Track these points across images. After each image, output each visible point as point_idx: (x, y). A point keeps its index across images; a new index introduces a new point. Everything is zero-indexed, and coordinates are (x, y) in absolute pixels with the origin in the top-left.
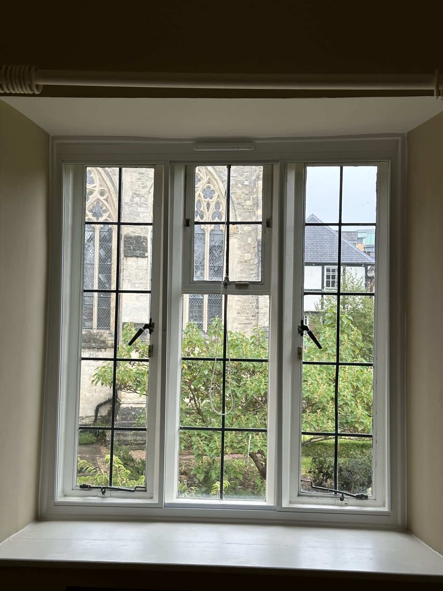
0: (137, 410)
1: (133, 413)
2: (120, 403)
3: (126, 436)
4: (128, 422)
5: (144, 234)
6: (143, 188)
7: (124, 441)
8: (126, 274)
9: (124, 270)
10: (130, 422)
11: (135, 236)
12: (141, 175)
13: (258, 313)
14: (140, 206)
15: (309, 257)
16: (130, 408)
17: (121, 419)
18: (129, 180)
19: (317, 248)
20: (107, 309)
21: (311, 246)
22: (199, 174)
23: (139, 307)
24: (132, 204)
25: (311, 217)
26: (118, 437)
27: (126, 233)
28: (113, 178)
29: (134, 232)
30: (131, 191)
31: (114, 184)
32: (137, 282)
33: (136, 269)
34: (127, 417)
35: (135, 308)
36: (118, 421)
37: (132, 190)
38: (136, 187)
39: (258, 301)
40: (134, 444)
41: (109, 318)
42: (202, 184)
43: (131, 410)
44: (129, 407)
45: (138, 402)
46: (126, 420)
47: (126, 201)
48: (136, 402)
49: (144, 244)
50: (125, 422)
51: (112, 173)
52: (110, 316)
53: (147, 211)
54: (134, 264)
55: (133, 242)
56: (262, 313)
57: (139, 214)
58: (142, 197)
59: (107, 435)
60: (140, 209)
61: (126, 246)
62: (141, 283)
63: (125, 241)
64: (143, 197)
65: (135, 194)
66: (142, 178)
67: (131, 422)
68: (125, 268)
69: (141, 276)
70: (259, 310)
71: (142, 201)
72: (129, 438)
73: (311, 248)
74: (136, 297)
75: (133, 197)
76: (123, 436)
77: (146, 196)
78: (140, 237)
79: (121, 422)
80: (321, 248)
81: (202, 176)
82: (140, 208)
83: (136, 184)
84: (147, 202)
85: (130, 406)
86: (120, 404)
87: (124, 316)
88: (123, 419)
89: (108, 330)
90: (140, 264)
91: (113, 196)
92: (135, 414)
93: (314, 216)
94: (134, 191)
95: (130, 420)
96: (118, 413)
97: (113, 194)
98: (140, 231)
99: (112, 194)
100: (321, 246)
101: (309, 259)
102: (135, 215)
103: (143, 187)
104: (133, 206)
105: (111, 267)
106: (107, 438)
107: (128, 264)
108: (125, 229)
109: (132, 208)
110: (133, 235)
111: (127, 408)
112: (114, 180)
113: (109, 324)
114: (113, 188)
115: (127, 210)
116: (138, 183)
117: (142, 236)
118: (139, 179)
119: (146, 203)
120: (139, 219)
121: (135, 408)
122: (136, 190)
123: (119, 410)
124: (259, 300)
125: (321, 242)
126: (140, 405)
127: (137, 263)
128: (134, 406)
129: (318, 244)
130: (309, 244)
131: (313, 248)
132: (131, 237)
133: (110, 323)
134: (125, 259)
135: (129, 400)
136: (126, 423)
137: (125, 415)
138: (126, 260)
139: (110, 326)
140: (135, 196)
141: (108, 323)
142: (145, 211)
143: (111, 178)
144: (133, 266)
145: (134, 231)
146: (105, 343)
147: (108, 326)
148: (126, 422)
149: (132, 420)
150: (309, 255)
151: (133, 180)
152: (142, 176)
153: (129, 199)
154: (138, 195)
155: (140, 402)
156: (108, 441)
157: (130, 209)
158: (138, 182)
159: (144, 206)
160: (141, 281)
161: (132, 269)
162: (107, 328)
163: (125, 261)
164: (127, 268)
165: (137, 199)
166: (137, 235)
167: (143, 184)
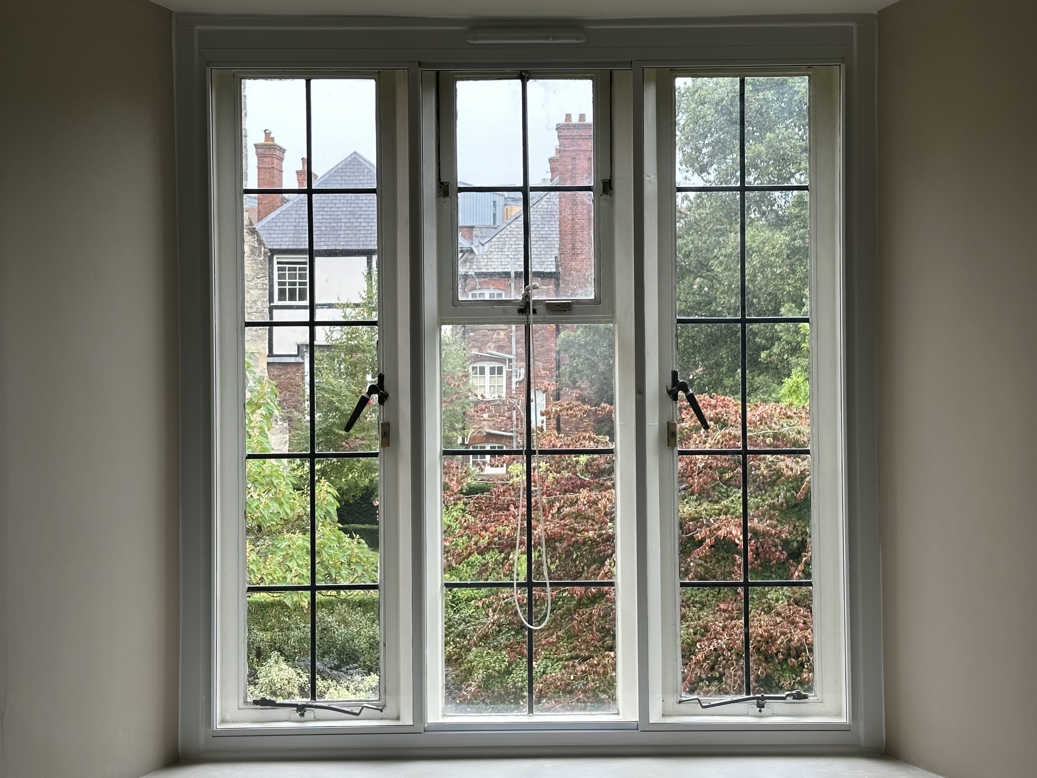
15: (342, 239)
19: (359, 220)
21: (348, 217)
25: (353, 157)
73: (347, 220)
80: (368, 220)
93: (357, 156)
100: (367, 217)
101: (342, 243)
125: (367, 209)
129: (363, 213)
130: (344, 213)
131: (352, 220)
150: (342, 236)
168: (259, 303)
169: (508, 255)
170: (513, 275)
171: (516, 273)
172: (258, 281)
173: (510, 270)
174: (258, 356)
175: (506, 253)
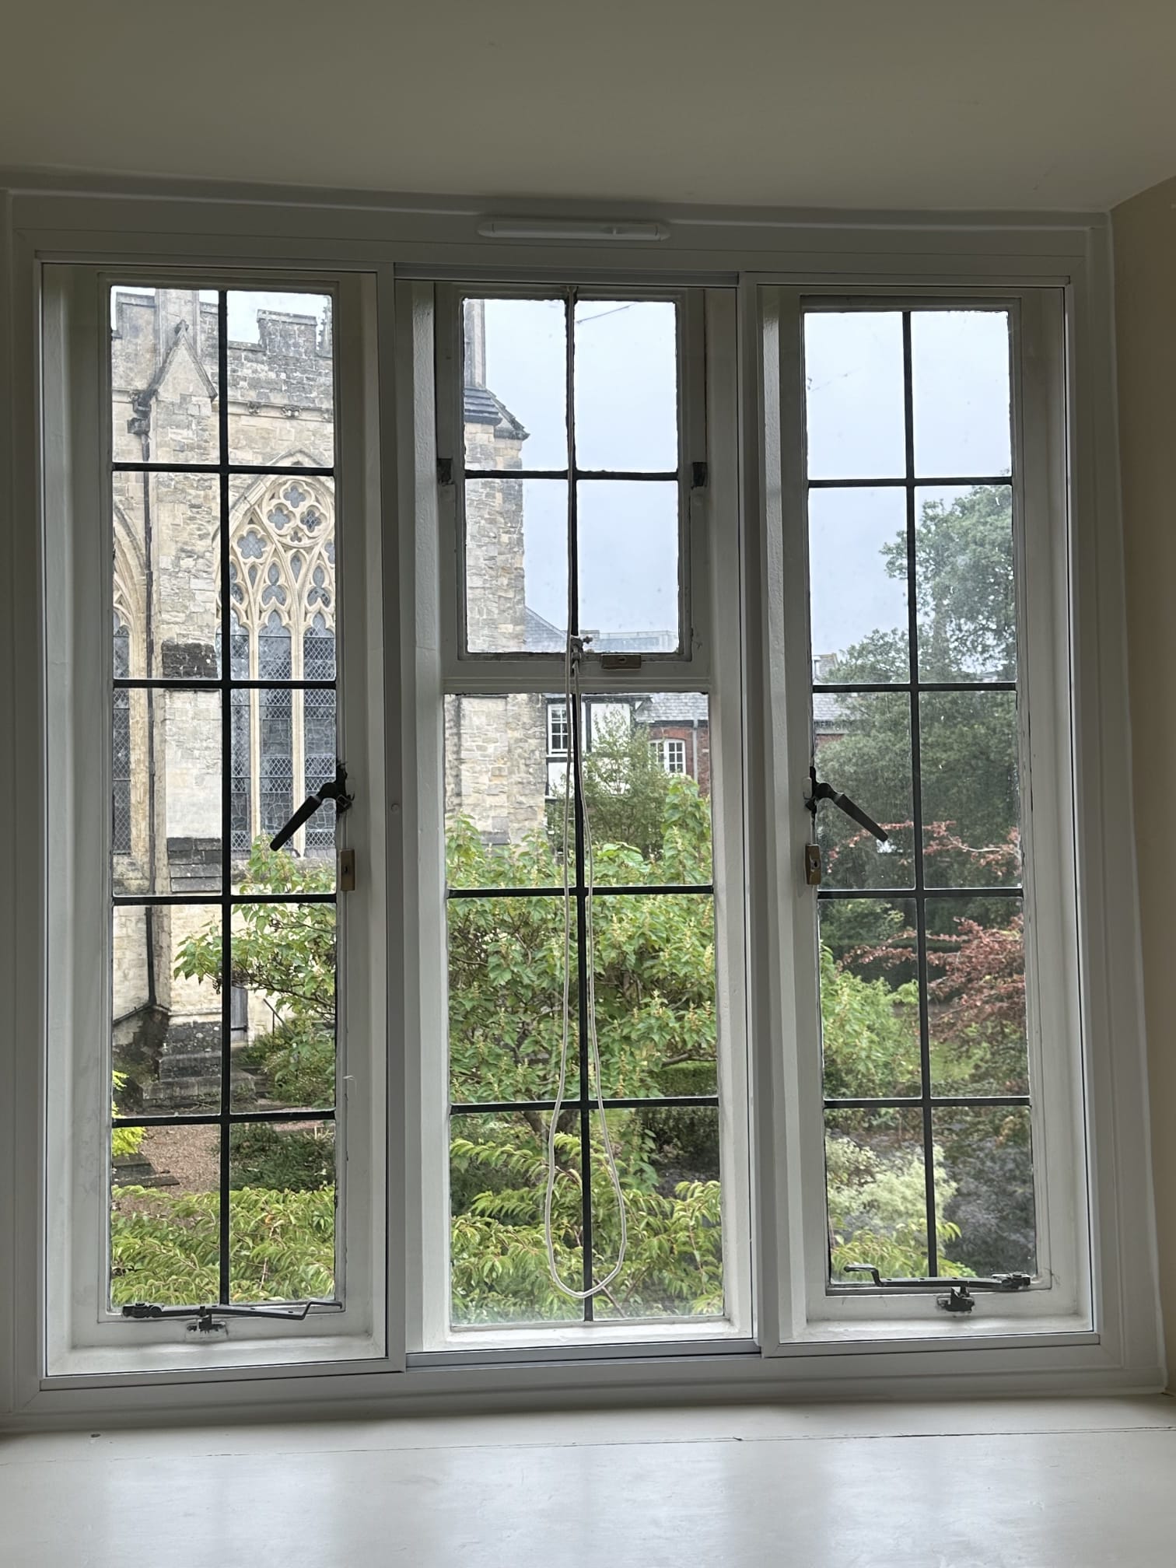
0: (207, 1026)
1: (200, 1035)
2: (170, 1014)
3: (187, 1087)
4: (189, 1056)
5: (207, 640)
6: (201, 537)
7: (183, 1098)
8: (170, 730)
9: (168, 722)
10: (193, 1056)
11: (186, 645)
12: (195, 510)
13: (460, 805)
14: (196, 577)
16: (192, 1025)
17: (173, 1052)
18: (167, 520)
20: (121, 807)
22: (317, 508)
23: (202, 801)
24: (177, 573)
26: (168, 1091)
27: (165, 638)
28: (126, 517)
29: (184, 636)
30: (174, 543)
31: (129, 529)
32: (197, 745)
33: (193, 719)
34: (186, 1045)
35: (193, 805)
36: (166, 1055)
37: (177, 542)
38: (185, 536)
39: (461, 780)
40: (206, 1103)
41: (127, 828)
42: (325, 530)
43: (194, 1027)
44: (189, 1023)
45: (209, 1011)
46: (183, 1053)
47: (162, 566)
48: (205, 1011)
49: (208, 661)
50: (181, 1057)
51: (123, 505)
52: (129, 824)
53: (211, 588)
54: (188, 706)
55: (184, 658)
56: (468, 805)
57: (194, 594)
58: (198, 557)
59: (145, 1088)
60: (195, 584)
61: (169, 667)
62: (207, 748)
63: (164, 656)
64: (202, 558)
65: (183, 550)
66: (198, 516)
67: (196, 1056)
68: (168, 717)
69: (205, 733)
70: (463, 798)
71: (199, 567)
72: (195, 1091)
74: (196, 779)
75: (178, 558)
76: (181, 1088)
77: (208, 554)
78: (198, 646)
79: (172, 1057)
81: (322, 510)
82: (196, 580)
83: (184, 529)
84: (210, 567)
85: (191, 1020)
86: (168, 1018)
87: (171, 822)
88: (176, 1051)
89: (126, 857)
90: (202, 706)
91: (128, 556)
92: (204, 1038)
94: (180, 545)
95: (193, 1052)
96: (165, 1038)
97: (129, 550)
98: (196, 633)
99: (126, 550)
102: (186, 596)
103: (199, 535)
104: (180, 575)
105: (128, 716)
106: (144, 1095)
107: (175, 706)
108: (163, 628)
109: (179, 580)
110: (181, 641)
111: (184, 1024)
112: (128, 520)
113: (127, 843)
114: (128, 539)
115: (167, 585)
116: (188, 528)
117: (202, 643)
118: (192, 519)
119: (208, 570)
120: (194, 605)
121: (204, 1024)
122: (186, 543)
123: (166, 1030)
124: (463, 777)
126: (214, 1016)
127: (196, 706)
128: (200, 1020)
132: (177, 647)
133: (129, 840)
134: (167, 696)
135: (190, 1008)
136: (184, 1059)
137: (182, 1041)
138: (170, 698)
139: (129, 847)
140: (183, 555)
141: (124, 839)
142: (205, 587)
143: (123, 516)
144: (187, 712)
145: (185, 632)
146: (123, 885)
147: (124, 848)
148: (185, 1056)
149: (198, 1052)
151: (177, 521)
152: (198, 513)
153: (170, 561)
154: (190, 554)
155: (215, 1011)
156: (146, 1100)
157: (174, 582)
158: (188, 524)
159: (205, 575)
160: (205, 744)
161: (184, 718)
162: (123, 852)
163: (167, 701)
164: (172, 717)
165: (187, 563)
166: (190, 641)
167: (199, 529)
168: (537, 753)
169: (686, 703)
170: (696, 724)
171: (699, 721)
172: (536, 729)
173: (692, 719)
174: (536, 809)
175: (684, 701)
